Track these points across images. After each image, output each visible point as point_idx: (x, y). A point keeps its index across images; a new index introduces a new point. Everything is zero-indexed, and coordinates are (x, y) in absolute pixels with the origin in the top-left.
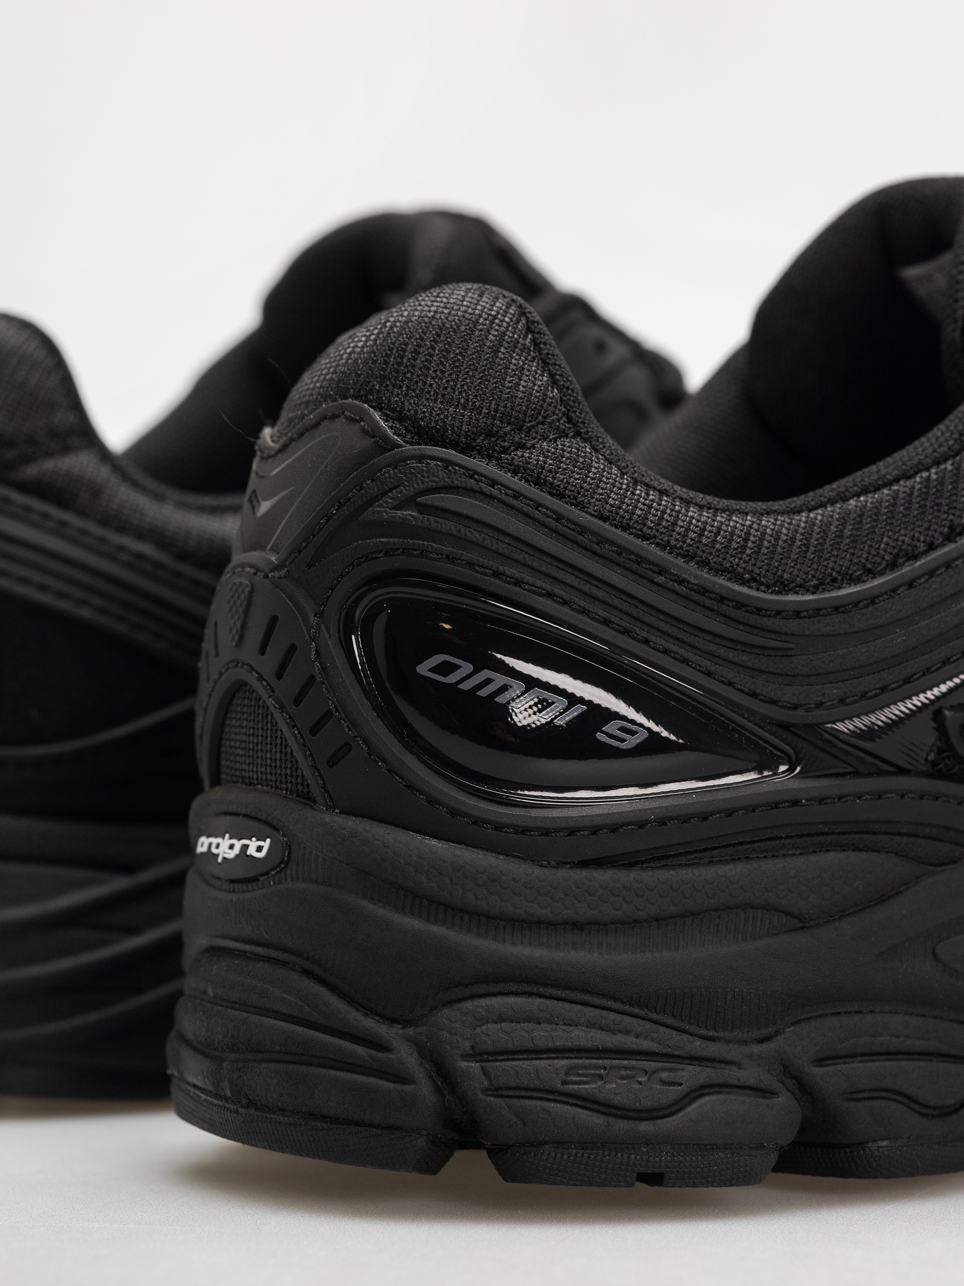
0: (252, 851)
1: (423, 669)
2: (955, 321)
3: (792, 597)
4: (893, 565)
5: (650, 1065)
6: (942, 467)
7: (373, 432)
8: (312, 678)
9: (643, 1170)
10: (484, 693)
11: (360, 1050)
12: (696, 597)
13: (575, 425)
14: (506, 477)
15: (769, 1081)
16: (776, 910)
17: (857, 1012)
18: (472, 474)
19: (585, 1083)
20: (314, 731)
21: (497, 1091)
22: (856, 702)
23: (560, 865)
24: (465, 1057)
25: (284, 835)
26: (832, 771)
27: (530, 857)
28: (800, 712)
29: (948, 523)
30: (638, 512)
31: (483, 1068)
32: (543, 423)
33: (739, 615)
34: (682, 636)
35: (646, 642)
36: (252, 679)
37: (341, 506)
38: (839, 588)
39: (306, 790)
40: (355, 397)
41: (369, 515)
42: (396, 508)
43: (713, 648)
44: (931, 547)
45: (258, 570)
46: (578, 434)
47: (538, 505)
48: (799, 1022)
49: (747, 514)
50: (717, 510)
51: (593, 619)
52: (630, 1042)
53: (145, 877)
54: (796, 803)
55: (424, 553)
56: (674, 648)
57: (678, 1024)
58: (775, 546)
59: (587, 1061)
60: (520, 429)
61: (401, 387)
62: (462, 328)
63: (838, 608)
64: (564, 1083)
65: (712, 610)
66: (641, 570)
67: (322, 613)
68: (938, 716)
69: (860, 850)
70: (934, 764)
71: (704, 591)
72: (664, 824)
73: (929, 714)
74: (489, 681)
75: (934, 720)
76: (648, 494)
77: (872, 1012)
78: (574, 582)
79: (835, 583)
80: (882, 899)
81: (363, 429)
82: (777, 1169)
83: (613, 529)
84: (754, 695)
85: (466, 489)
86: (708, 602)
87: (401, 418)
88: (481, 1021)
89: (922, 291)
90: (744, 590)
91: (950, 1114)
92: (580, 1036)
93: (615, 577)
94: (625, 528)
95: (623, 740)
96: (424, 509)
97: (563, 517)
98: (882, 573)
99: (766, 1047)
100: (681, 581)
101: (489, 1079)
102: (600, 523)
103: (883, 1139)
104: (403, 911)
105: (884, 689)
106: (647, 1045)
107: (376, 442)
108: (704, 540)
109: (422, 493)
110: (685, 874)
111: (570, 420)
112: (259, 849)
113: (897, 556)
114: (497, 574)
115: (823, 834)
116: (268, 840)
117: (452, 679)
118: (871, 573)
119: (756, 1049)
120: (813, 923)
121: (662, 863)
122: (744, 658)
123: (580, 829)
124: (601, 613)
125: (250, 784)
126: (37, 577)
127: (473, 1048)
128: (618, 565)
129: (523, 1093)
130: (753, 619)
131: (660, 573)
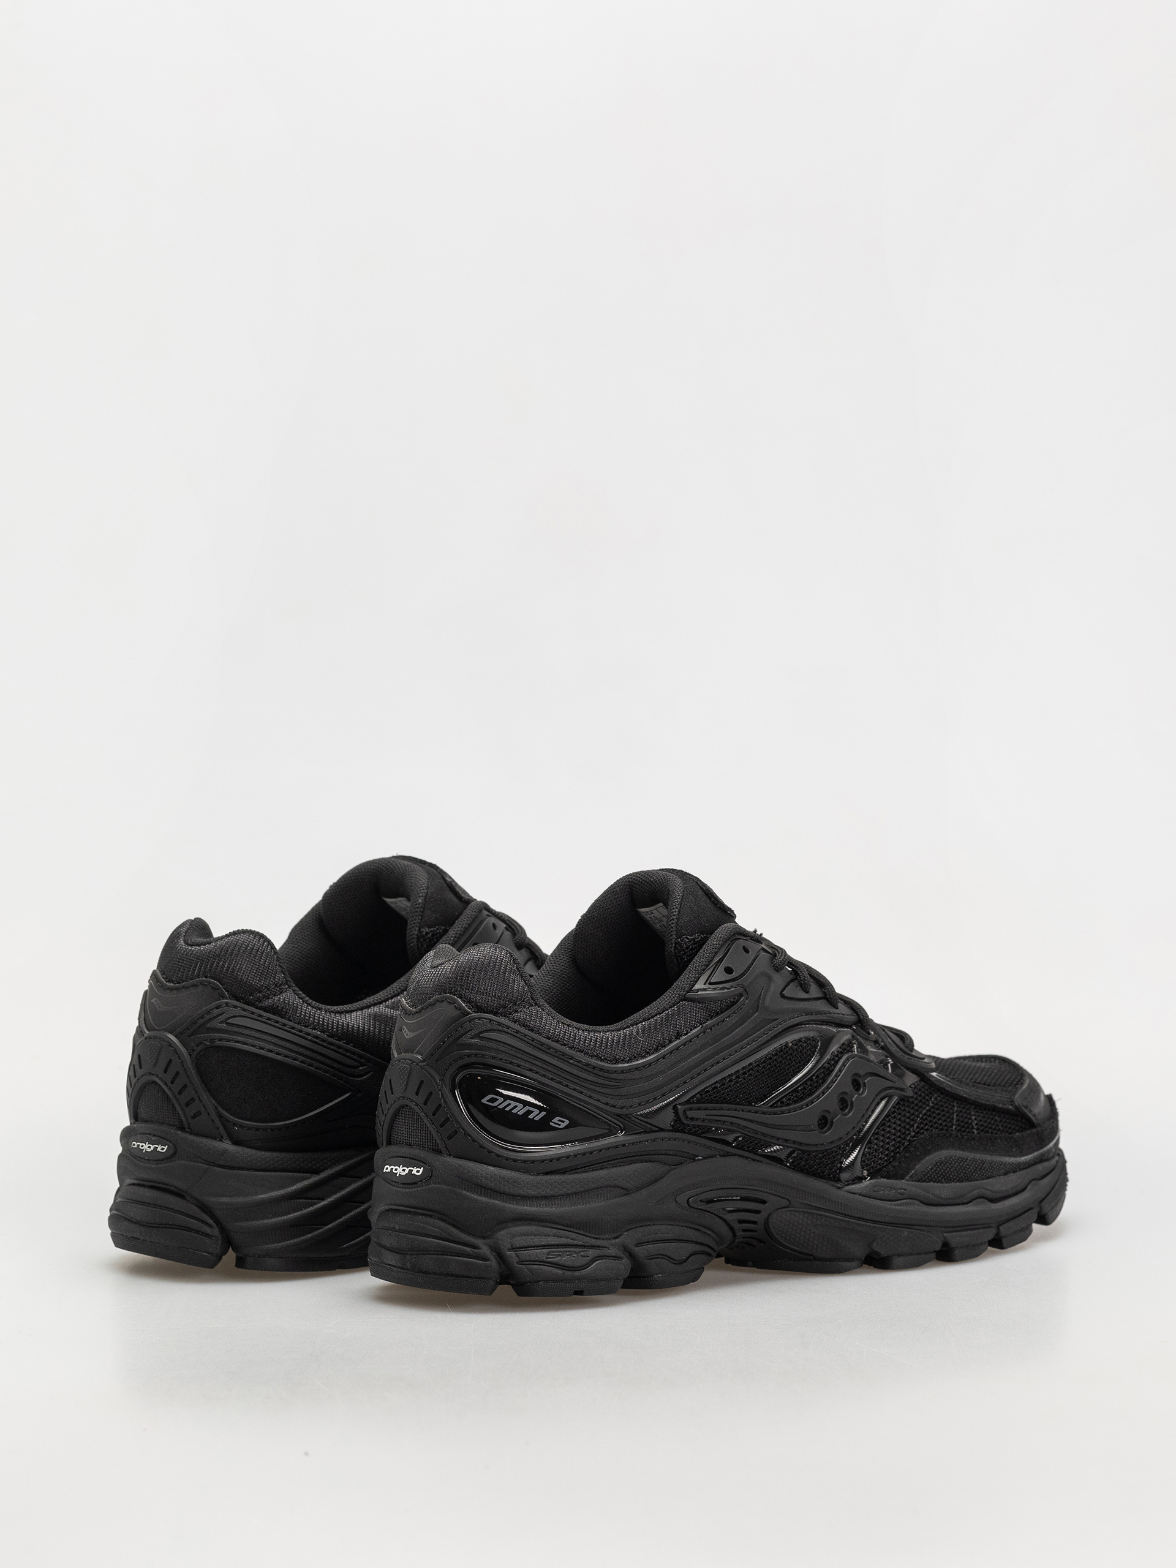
0: (414, 1172)
1: (484, 1101)
2: (672, 944)
3: (620, 1065)
4: (657, 1050)
5: (577, 1250)
6: (673, 1008)
7: (460, 1008)
8: (440, 1105)
9: (576, 1290)
10: (507, 1109)
11: (467, 1249)
12: (585, 1067)
13: (534, 1001)
14: (512, 1025)
15: (620, 1254)
16: (618, 1187)
17: (649, 1225)
18: (500, 1024)
19: (554, 1258)
20: (442, 1126)
21: (521, 1262)
22: (645, 1104)
23: (538, 1174)
24: (509, 1250)
25: (429, 1166)
26: (636, 1132)
27: (527, 1171)
28: (624, 1109)
29: (676, 1032)
30: (561, 1035)
31: (516, 1254)
32: (523, 1001)
33: (601, 1073)
34: (580, 1083)
35: (567, 1086)
36: (412, 1105)
37: (449, 1037)
38: (637, 1060)
39: (437, 1148)
40: (449, 993)
41: (460, 1041)
42: (471, 1038)
43: (592, 1087)
44: (671, 1042)
45: (413, 1062)
46: (536, 1004)
47: (525, 1036)
48: (628, 1230)
49: (600, 1032)
50: (589, 1031)
51: (548, 1078)
52: (569, 1241)
53: (323, 1175)
54: (624, 1145)
55: (483, 1056)
56: (577, 1088)
57: (585, 1234)
58: (612, 1045)
59: (555, 1250)
60: (515, 1004)
61: (469, 990)
62: (491, 965)
63: (637, 1068)
64: (547, 1258)
65: (591, 1072)
66: (565, 1059)
67: (442, 1080)
68: (675, 1108)
69: (647, 1162)
70: (673, 1126)
71: (587, 1065)
72: (576, 1156)
73: (671, 1107)
74: (509, 1104)
75: (673, 1109)
76: (564, 1027)
77: (654, 1225)
78: (540, 1064)
79: (636, 1058)
80: (656, 1181)
81: (455, 1006)
82: (623, 1287)
83: (553, 1043)
84: (607, 1104)
85: (498, 1030)
86: (589, 1070)
87: (470, 1002)
88: (514, 1236)
89: (647, 917)
90: (603, 1064)
91: (683, 1263)
92: (551, 1240)
93: (555, 1062)
94: (557, 1041)
95: (560, 1125)
96: (482, 1038)
97: (535, 1040)
98: (653, 1053)
99: (617, 1240)
100: (579, 1062)
101: (519, 1258)
102: (547, 1040)
103: (660, 1274)
104: (480, 1195)
105: (655, 1099)
106: (575, 1242)
107: (461, 1012)
108: (587, 1045)
109: (481, 1033)
110: (584, 1175)
111: (533, 999)
112: (418, 1171)
113: (658, 1046)
114: (511, 1063)
115: (634, 1156)
116: (422, 1168)
117: (495, 1104)
118: (649, 1054)
119: (613, 1241)
120: (632, 1192)
121: (575, 1171)
122: (603, 1090)
123: (545, 1160)
124: (550, 1076)
125: (410, 1145)
126: (269, 1047)
127: (512, 1246)
128: (556, 1057)
129: (531, 1263)
130: (606, 1075)
131: (571, 1059)
